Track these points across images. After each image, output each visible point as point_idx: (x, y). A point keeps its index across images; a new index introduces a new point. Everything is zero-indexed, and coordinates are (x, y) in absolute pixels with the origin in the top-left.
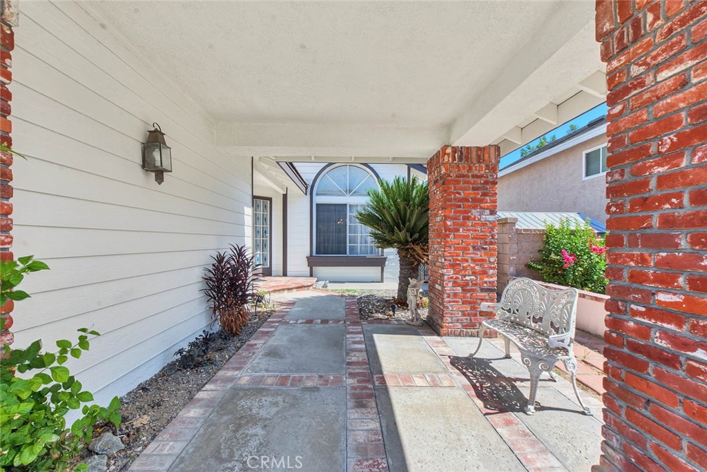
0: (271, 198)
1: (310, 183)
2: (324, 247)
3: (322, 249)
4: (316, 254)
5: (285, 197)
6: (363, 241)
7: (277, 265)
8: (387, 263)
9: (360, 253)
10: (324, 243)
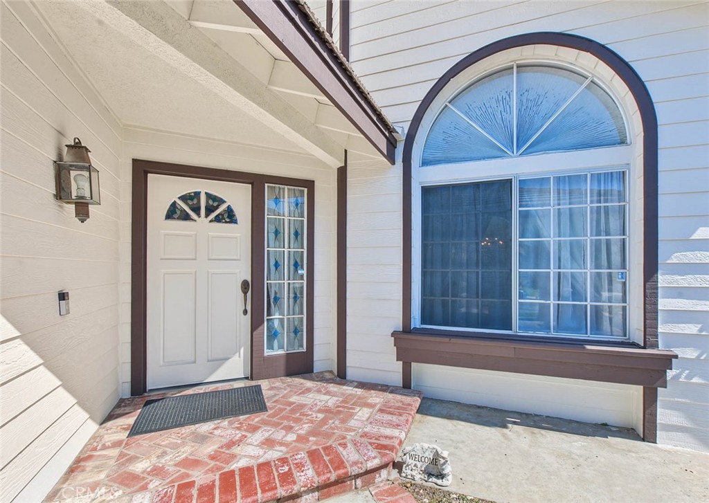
0: (312, 182)
1: (402, 130)
2: (444, 304)
3: (438, 310)
4: (424, 321)
5: (342, 173)
6: (567, 290)
7: (324, 354)
8: (670, 374)
9: (557, 329)
10: (444, 293)
